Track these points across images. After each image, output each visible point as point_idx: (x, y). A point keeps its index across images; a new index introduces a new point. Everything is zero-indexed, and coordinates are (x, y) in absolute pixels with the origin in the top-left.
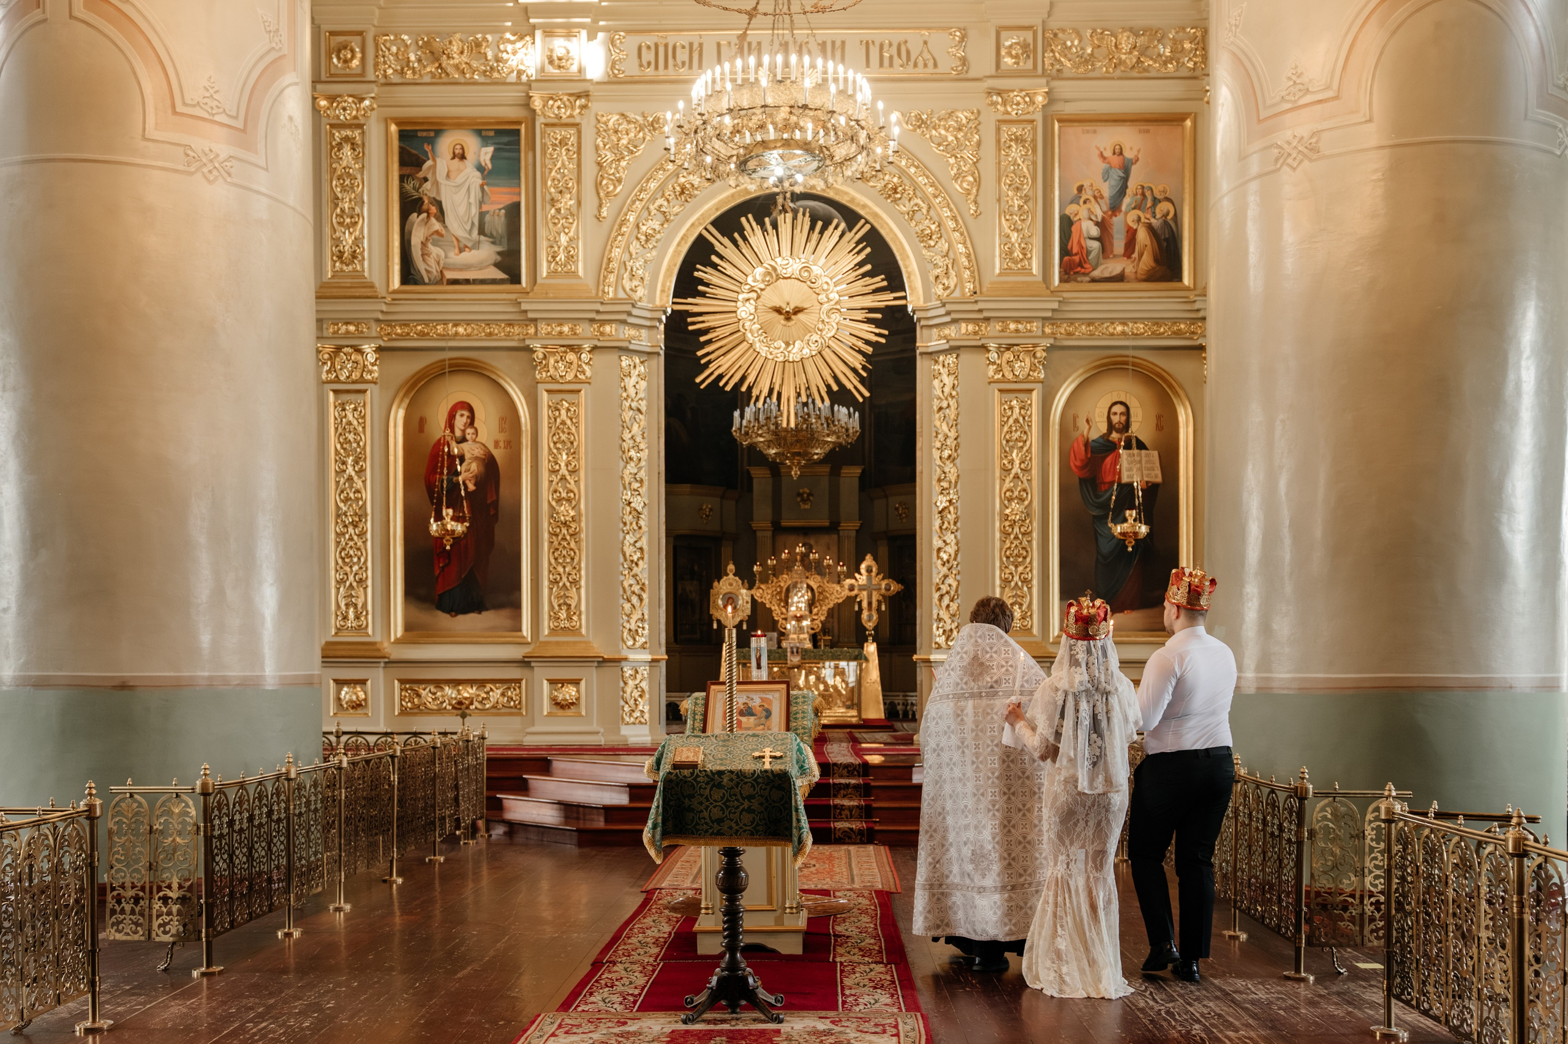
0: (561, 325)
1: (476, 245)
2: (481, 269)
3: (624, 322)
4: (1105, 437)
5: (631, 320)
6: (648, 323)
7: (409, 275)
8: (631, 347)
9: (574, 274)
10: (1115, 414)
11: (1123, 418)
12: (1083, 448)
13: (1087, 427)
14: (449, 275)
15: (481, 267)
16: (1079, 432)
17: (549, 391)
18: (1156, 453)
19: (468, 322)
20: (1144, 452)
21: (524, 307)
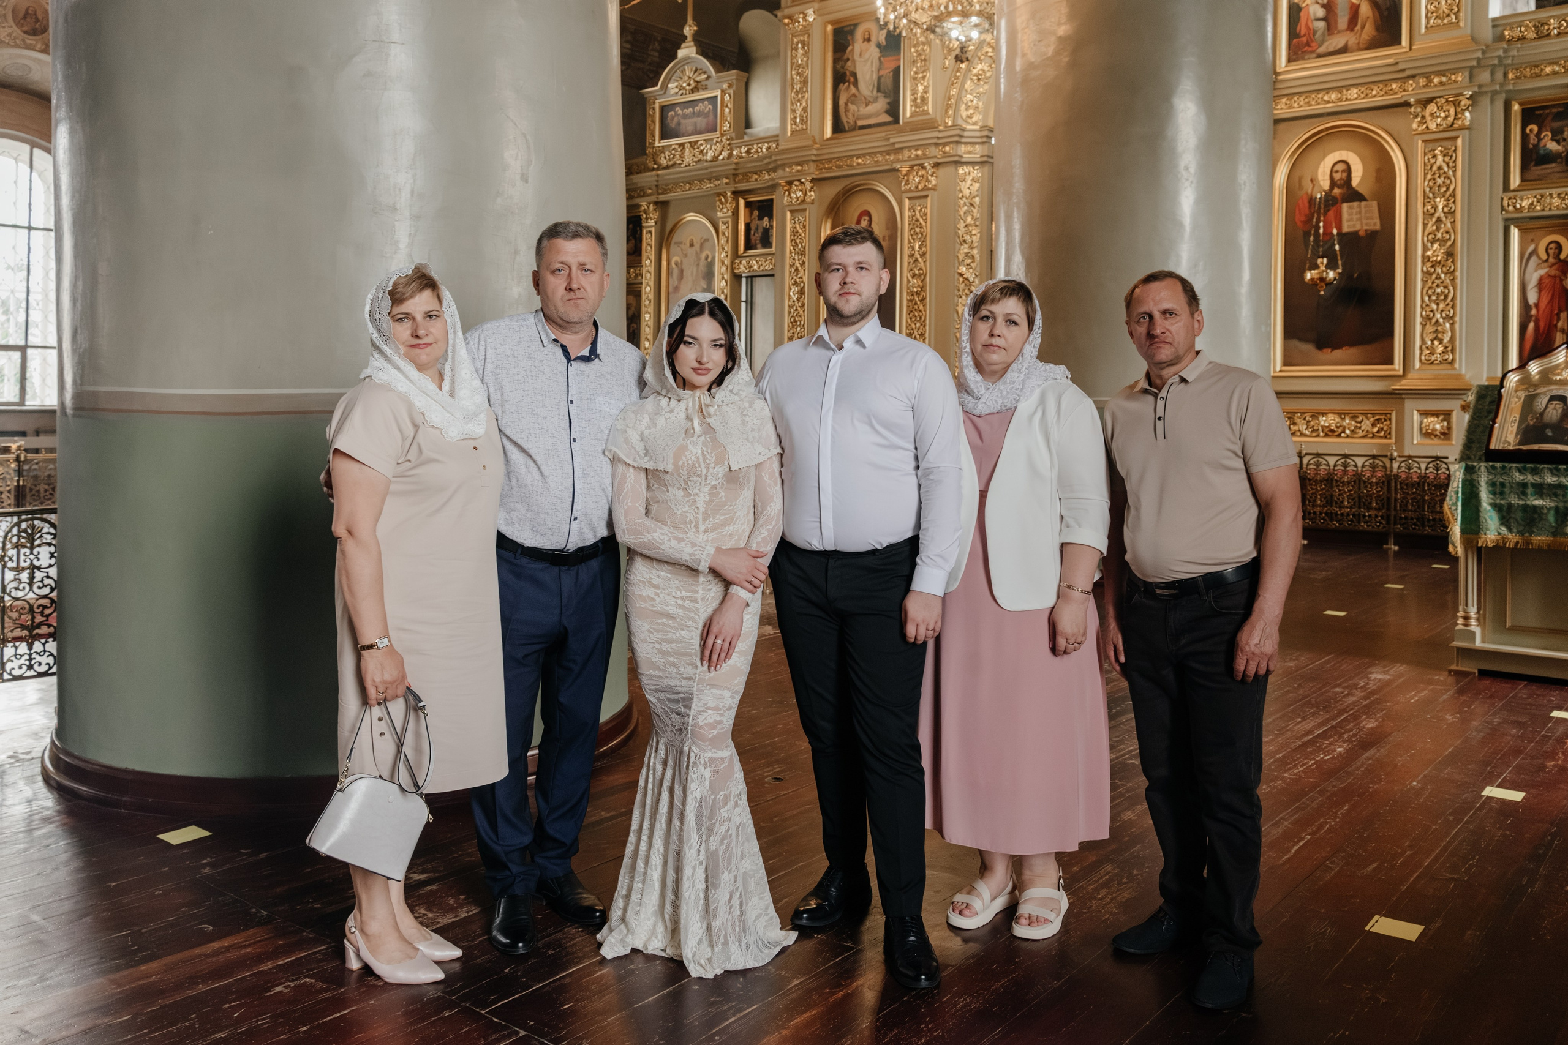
0: (917, 150)
1: (876, 100)
2: (878, 116)
3: (958, 142)
4: (1328, 194)
5: (964, 140)
6: (979, 140)
7: (838, 127)
8: (964, 160)
9: (926, 113)
10: (1337, 172)
11: (1345, 175)
12: (1307, 205)
13: (1311, 186)
14: (860, 123)
15: (877, 115)
16: (1303, 192)
17: (910, 198)
18: (1375, 204)
19: (864, 155)
20: (1363, 203)
21: (892, 140)
